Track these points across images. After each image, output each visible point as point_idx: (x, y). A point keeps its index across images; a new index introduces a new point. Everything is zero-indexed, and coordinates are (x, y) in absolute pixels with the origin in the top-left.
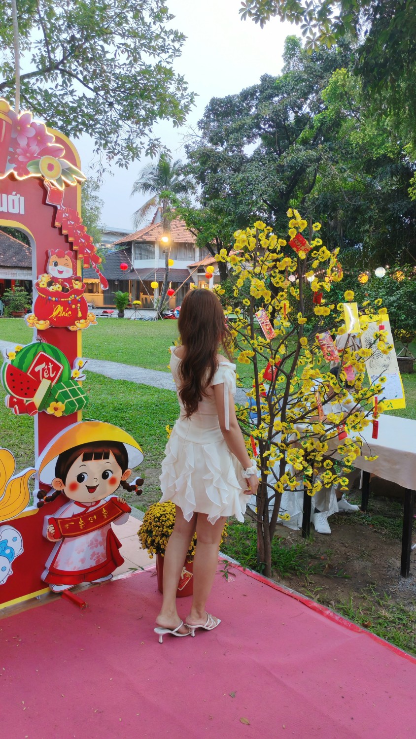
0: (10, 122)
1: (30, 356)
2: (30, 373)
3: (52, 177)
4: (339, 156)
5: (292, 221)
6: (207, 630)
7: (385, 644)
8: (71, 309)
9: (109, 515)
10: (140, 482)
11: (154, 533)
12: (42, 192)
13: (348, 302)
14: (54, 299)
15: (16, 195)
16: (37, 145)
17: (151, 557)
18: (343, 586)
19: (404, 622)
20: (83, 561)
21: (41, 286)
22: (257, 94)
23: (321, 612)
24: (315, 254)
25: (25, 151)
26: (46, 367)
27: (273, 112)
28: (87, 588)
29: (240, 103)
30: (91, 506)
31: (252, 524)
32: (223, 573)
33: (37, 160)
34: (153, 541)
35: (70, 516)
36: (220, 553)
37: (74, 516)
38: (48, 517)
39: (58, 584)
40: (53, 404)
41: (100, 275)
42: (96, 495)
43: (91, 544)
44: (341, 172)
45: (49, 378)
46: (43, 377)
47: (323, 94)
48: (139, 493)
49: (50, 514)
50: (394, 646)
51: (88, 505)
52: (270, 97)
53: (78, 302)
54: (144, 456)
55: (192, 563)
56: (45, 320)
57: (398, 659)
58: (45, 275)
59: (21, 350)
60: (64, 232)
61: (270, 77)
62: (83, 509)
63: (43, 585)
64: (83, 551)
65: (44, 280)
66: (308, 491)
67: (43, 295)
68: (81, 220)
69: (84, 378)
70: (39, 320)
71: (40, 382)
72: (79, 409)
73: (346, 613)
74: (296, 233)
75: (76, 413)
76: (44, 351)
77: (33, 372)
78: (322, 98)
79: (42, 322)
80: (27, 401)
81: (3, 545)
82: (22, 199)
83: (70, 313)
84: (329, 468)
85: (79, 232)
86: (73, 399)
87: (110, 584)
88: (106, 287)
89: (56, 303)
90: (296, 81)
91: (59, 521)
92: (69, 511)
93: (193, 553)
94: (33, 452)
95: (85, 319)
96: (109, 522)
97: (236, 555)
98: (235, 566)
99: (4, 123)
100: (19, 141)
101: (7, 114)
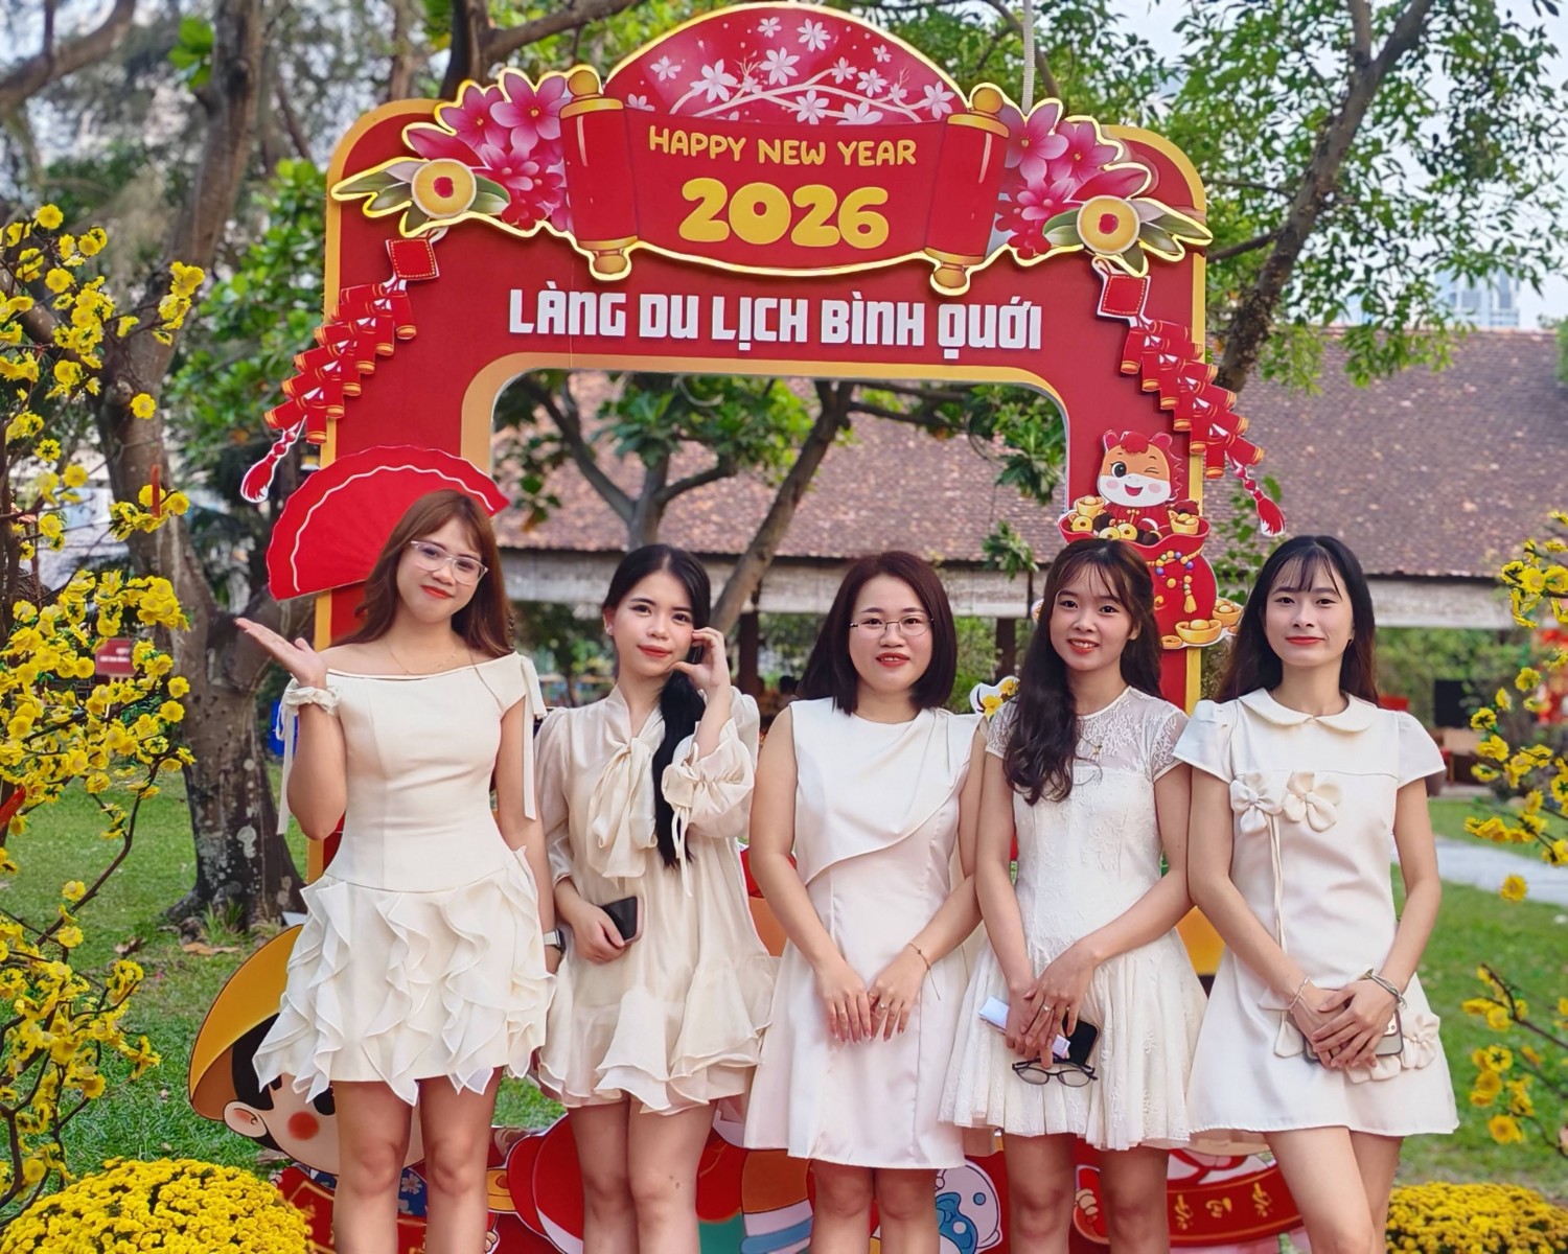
0: (1005, 133)
3: (1112, 249)
9: (1276, 1210)
12: (1086, 288)
15: (1020, 303)
16: (1074, 174)
21: (1076, 527)
25: (1042, 194)
33: (1074, 210)
38: (1082, 1167)
51: (1206, 1162)
53: (1185, 570)
58: (1090, 499)
60: (1149, 384)
62: (1191, 1171)
65: (1084, 513)
81: (949, 1206)
82: (1037, 312)
85: (1192, 381)
95: (1209, 617)
96: (1276, 1233)
99: (989, 137)
100: (1025, 175)
101: (995, 116)
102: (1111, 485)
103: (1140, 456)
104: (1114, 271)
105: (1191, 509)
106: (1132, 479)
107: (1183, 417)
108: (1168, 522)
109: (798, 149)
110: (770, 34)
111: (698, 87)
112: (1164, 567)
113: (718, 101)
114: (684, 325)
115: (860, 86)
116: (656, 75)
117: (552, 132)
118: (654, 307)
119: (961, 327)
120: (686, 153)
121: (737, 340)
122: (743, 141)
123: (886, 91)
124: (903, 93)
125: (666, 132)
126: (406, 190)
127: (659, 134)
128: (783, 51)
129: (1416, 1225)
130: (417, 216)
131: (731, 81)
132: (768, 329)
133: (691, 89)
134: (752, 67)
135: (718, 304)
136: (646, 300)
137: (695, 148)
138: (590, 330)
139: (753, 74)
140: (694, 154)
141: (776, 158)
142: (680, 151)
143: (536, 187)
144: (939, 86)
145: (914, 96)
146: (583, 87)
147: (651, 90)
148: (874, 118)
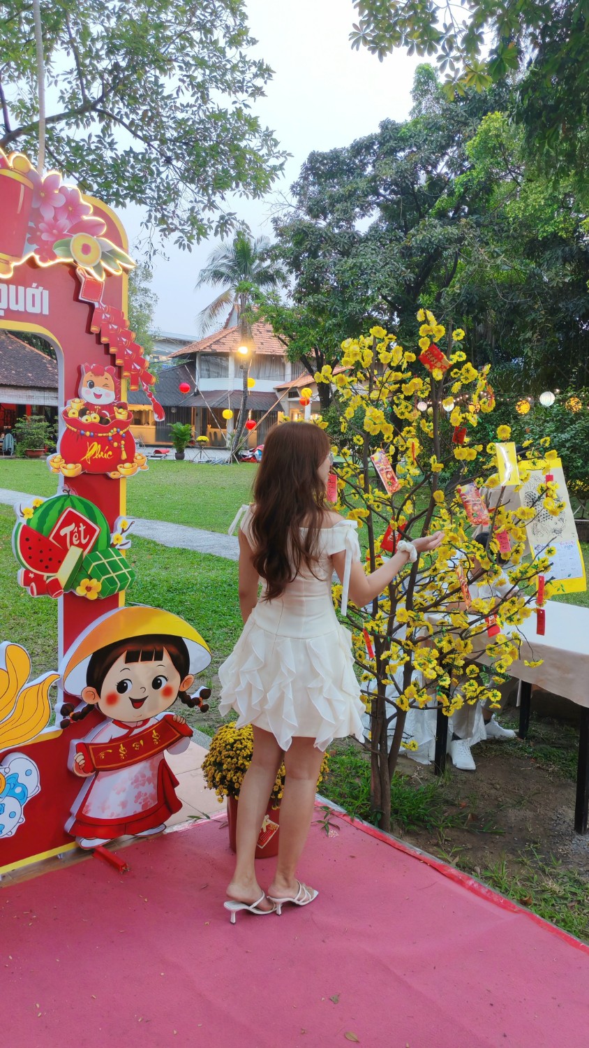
0: (31, 186)
1: (53, 514)
2: (53, 538)
3: (88, 264)
4: (490, 234)
5: (423, 326)
6: (298, 906)
7: (553, 930)
8: (112, 448)
9: (162, 740)
10: (205, 694)
11: (225, 767)
12: (73, 284)
13: (502, 441)
14: (88, 434)
15: (37, 287)
16: (67, 219)
17: (221, 801)
18: (492, 845)
19: (580, 898)
20: (124, 805)
21: (70, 415)
22: (375, 147)
23: (460, 882)
24: (456, 373)
25: (52, 227)
26: (76, 530)
27: (397, 172)
28: (129, 843)
29: (350, 160)
30: (137, 727)
31: (363, 755)
32: (323, 825)
33: (67, 239)
34: (223, 778)
35: (107, 741)
36: (317, 795)
37: (112, 741)
38: (75, 742)
39: (89, 836)
40: (85, 582)
41: (153, 400)
42: (144, 711)
43: (136, 781)
44: (493, 257)
45: (80, 545)
46: (72, 544)
47: (468, 148)
48: (204, 709)
49: (79, 737)
50: (565, 932)
51: (132, 725)
52: (393, 151)
53: (122, 438)
54: (212, 657)
55: (278, 810)
56: (75, 463)
57: (569, 951)
58: (77, 400)
59: (41, 506)
60: (104, 340)
61: (393, 124)
62: (125, 731)
63: (68, 838)
64: (124, 791)
65: (74, 407)
66: (444, 710)
67: (73, 429)
68: (128, 323)
69: (129, 546)
70: (66, 463)
71: (66, 550)
72: (121, 589)
73: (496, 884)
74: (429, 343)
75: (117, 594)
76: (74, 507)
77: (57, 536)
78: (467, 153)
79: (71, 466)
80: (48, 577)
81: (11, 781)
82: (46, 293)
83: (110, 453)
84: (473, 676)
85: (124, 340)
86: (113, 575)
87: (162, 838)
88: (161, 418)
89: (92, 439)
90: (430, 129)
91: (90, 747)
92: (105, 734)
93: (280, 796)
94: (55, 650)
95: (132, 462)
96: (162, 750)
97: (340, 799)
98: (339, 815)
99: (22, 187)
100: (43, 214)
101: (25, 175)
102: (88, 393)
103: (100, 378)
104: (88, 276)
105: (123, 406)
107: (119, 358)
108: (114, 413)
112: (113, 436)
119: (5, 297)
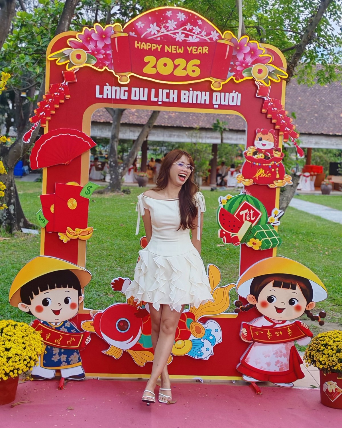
0: (232, 45)
1: (237, 203)
3: (260, 78)
9: (293, 335)
10: (322, 315)
12: (254, 89)
14: (257, 164)
15: (235, 93)
16: (250, 58)
20: (268, 364)
21: (248, 155)
25: (242, 63)
26: (248, 212)
33: (250, 67)
35: (260, 326)
37: (263, 327)
38: (243, 322)
39: (248, 375)
40: (252, 240)
42: (283, 316)
43: (276, 353)
45: (250, 221)
46: (246, 219)
49: (245, 320)
51: (275, 322)
53: (277, 167)
54: (328, 295)
58: (252, 147)
60: (269, 116)
62: (271, 324)
67: (249, 161)
68: (284, 107)
70: (245, 178)
71: (243, 222)
75: (271, 249)
76: (248, 201)
77: (238, 215)
79: (247, 180)
80: (233, 235)
81: (208, 332)
83: (270, 174)
85: (281, 115)
86: (269, 239)
89: (259, 167)
91: (251, 327)
92: (260, 323)
95: (282, 179)
96: (293, 340)
99: (228, 46)
100: (238, 57)
101: (230, 41)
102: (258, 143)
103: (266, 135)
104: (261, 84)
105: (279, 150)
106: (263, 142)
107: (278, 125)
108: (273, 153)
109: (176, 48)
110: (169, 16)
111: (149, 30)
112: (272, 166)
113: (155, 34)
114: (144, 96)
115: (194, 31)
116: (137, 26)
117: (108, 42)
118: (135, 91)
119: (219, 99)
120: (145, 49)
121: (158, 101)
122: (161, 46)
123: (201, 32)
124: (205, 33)
125: (140, 42)
126: (68, 58)
127: (138, 43)
128: (173, 21)
129: (331, 343)
130: (71, 65)
131: (158, 29)
132: (167, 98)
133: (147, 31)
134: (164, 25)
135: (153, 91)
136: (133, 89)
137: (148, 48)
138: (118, 97)
139: (164, 27)
140: (147, 49)
141: (170, 51)
142: (143, 48)
143: (104, 57)
144: (215, 32)
145: (209, 34)
146: (117, 30)
147: (136, 31)
148: (197, 40)
